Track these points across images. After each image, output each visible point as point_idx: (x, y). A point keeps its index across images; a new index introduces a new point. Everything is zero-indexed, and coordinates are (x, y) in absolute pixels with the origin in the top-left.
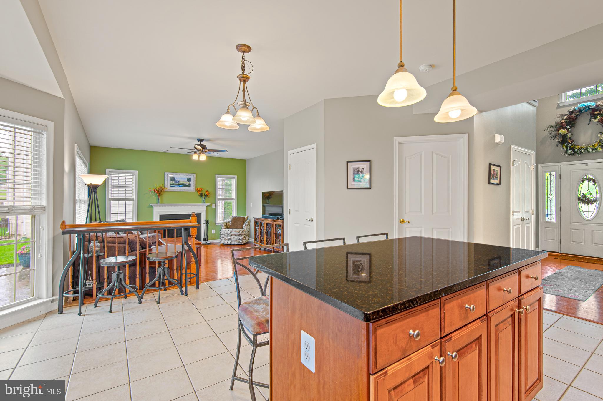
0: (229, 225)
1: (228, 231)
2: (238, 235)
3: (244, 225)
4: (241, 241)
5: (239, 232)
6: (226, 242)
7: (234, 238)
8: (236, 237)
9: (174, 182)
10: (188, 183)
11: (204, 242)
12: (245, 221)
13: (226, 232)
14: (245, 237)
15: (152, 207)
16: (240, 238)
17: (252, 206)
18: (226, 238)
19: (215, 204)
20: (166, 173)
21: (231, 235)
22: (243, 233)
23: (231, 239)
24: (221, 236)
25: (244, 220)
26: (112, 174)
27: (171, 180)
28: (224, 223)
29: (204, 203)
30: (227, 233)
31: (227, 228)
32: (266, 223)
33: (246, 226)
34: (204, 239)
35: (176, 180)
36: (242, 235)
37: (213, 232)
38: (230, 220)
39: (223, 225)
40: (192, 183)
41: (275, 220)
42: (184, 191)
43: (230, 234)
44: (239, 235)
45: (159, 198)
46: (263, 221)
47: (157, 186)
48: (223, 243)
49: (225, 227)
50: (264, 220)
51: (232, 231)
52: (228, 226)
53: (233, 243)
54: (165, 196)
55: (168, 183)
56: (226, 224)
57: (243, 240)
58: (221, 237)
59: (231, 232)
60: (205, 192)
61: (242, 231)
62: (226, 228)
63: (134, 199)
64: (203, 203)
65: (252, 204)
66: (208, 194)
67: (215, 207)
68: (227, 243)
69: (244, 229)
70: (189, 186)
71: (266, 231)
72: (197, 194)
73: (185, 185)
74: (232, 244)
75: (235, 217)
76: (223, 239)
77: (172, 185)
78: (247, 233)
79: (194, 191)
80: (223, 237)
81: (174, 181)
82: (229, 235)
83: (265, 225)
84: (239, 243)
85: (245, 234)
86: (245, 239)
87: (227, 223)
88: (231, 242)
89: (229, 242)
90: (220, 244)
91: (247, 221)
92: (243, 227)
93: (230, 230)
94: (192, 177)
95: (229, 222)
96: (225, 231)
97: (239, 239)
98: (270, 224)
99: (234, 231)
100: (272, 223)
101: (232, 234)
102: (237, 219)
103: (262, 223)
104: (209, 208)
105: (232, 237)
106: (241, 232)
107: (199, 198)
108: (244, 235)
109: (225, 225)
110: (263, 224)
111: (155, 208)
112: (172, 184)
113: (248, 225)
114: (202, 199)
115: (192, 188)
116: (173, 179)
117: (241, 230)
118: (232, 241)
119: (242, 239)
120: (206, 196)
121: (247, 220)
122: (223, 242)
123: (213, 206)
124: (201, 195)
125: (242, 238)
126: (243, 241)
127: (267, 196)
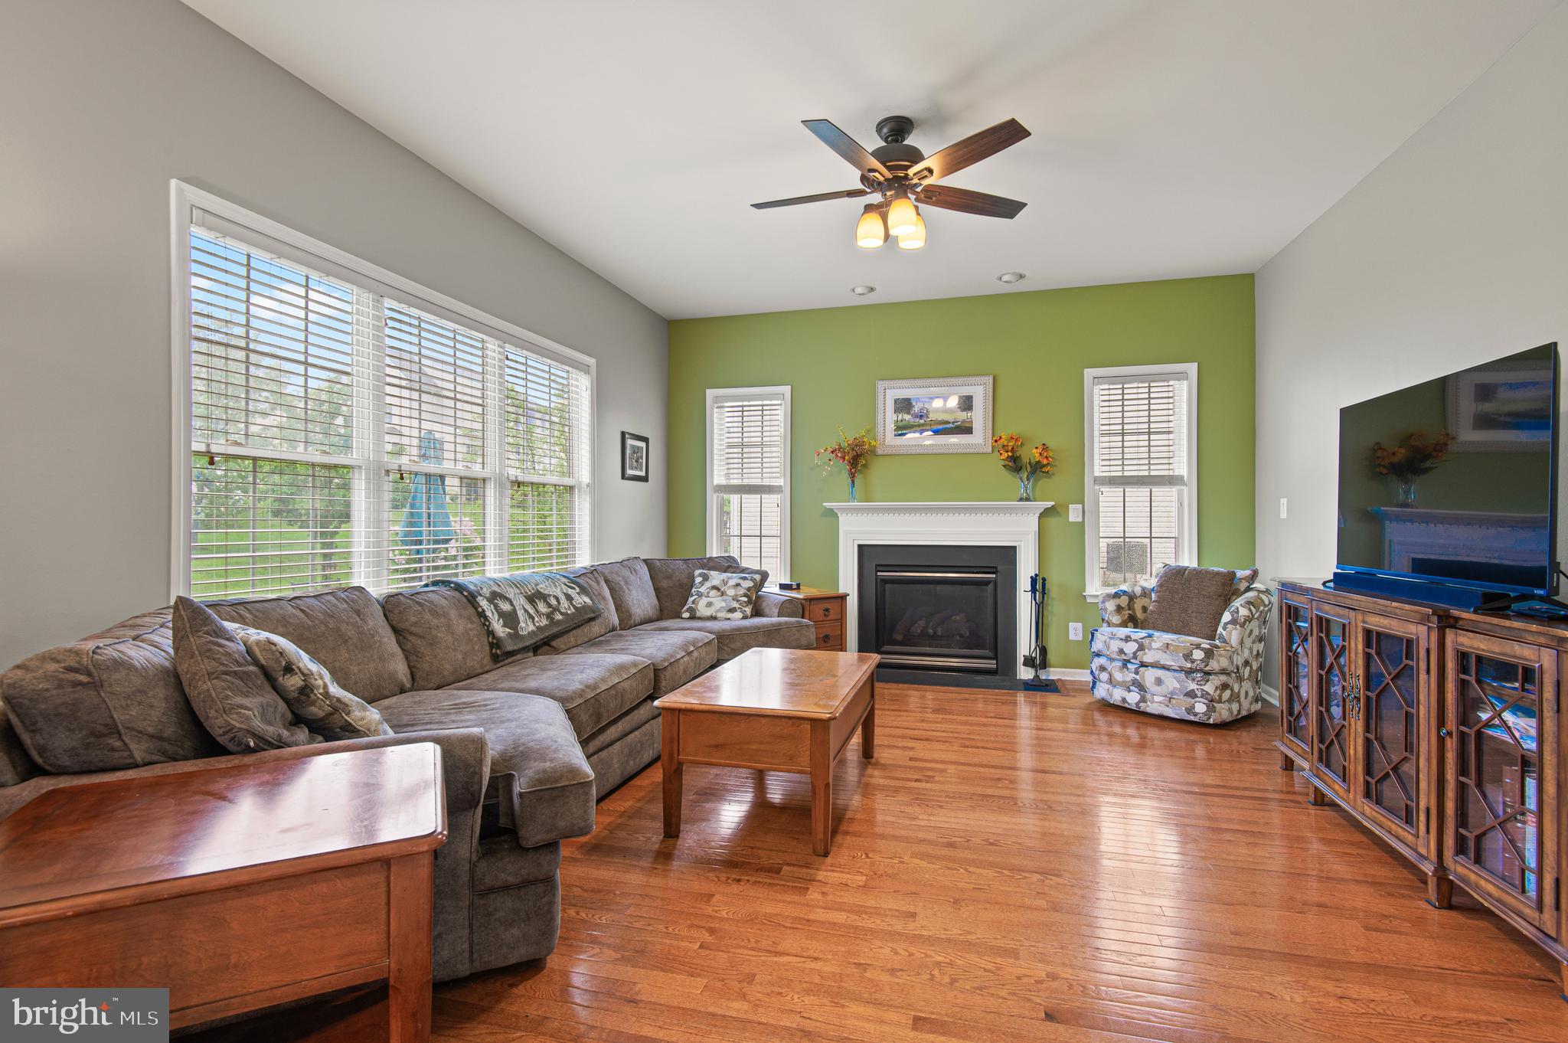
0: (1145, 609)
1: (1127, 639)
2: (1182, 669)
3: (1227, 617)
4: (1200, 708)
5: (1188, 656)
6: (1117, 695)
7: (1159, 682)
8: (1171, 682)
9: (907, 417)
10: (962, 416)
11: (1025, 674)
12: (1237, 593)
13: (1115, 646)
14: (1225, 686)
15: (832, 514)
16: (1193, 686)
17: (1284, 515)
18: (1118, 676)
19: (1080, 506)
20: (881, 385)
21: (1143, 665)
22: (1214, 665)
23: (1141, 688)
24: (1096, 660)
25: (1227, 588)
26: (726, 404)
27: (897, 410)
28: (1116, 595)
29: (1027, 499)
30: (1121, 651)
31: (1132, 621)
32: (1368, 633)
33: (1234, 622)
34: (1029, 662)
35: (916, 409)
36: (1207, 673)
37: (1075, 631)
38: (1151, 582)
39: (1111, 606)
40: (978, 417)
41: (1455, 612)
42: (947, 451)
43: (1135, 657)
44: (1189, 672)
45: (853, 482)
46: (1342, 611)
47: (846, 436)
48: (1103, 699)
49: (1116, 619)
50: (1348, 603)
51: (1146, 642)
52: (1140, 615)
53: (1153, 708)
54: (878, 472)
55: (889, 418)
56: (1124, 601)
57: (1211, 703)
58: (1094, 666)
59: (1141, 648)
60: (1030, 454)
61: (1209, 654)
62: (1124, 624)
63: (781, 487)
64: (1021, 500)
65: (1284, 501)
66: (1045, 462)
67: (1080, 519)
68: (1124, 700)
69: (1221, 637)
70: (965, 429)
71: (1368, 687)
72: (999, 460)
73: (951, 425)
74: (1149, 710)
75: (1180, 572)
76: (1104, 676)
77: (901, 429)
78: (1247, 663)
79: (985, 451)
80: (1102, 669)
81: (909, 413)
82: (1129, 661)
83: (1357, 644)
84: (1192, 718)
85: (1223, 672)
86: (1230, 700)
87: (1132, 598)
88: (1143, 700)
89: (1133, 698)
90: (1088, 699)
91: (1250, 595)
92: (1220, 629)
93: (1142, 633)
94: (979, 392)
95: (1145, 593)
96: (1113, 638)
97: (1191, 694)
98: (1400, 639)
99: (1161, 644)
100: (1422, 634)
101: (1148, 657)
102: (1189, 580)
103: (1328, 621)
104: (1052, 521)
105: (1149, 676)
106: (1198, 655)
107: (1008, 477)
108: (1223, 678)
109: (1119, 609)
110: (1336, 631)
111: (843, 518)
112: (900, 424)
113: (1248, 619)
114: (1017, 484)
115: (979, 438)
116: (904, 405)
117: (1198, 646)
118: (1148, 696)
119: (1205, 695)
120: (1038, 469)
121: (1248, 589)
122: (1101, 691)
123: (1074, 514)
124: (1015, 464)
125: (1209, 688)
126: (1211, 709)
127: (1395, 459)
